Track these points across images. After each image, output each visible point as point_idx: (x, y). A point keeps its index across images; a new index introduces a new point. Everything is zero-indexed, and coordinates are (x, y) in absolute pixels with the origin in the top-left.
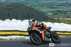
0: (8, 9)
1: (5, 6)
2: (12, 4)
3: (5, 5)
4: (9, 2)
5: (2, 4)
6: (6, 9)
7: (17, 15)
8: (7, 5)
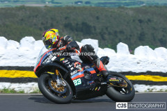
0: (140, 21)
1: (131, 13)
2: (150, 7)
3: (132, 9)
4: (143, 3)
5: (123, 8)
6: (134, 21)
7: (164, 39)
8: (137, 10)
